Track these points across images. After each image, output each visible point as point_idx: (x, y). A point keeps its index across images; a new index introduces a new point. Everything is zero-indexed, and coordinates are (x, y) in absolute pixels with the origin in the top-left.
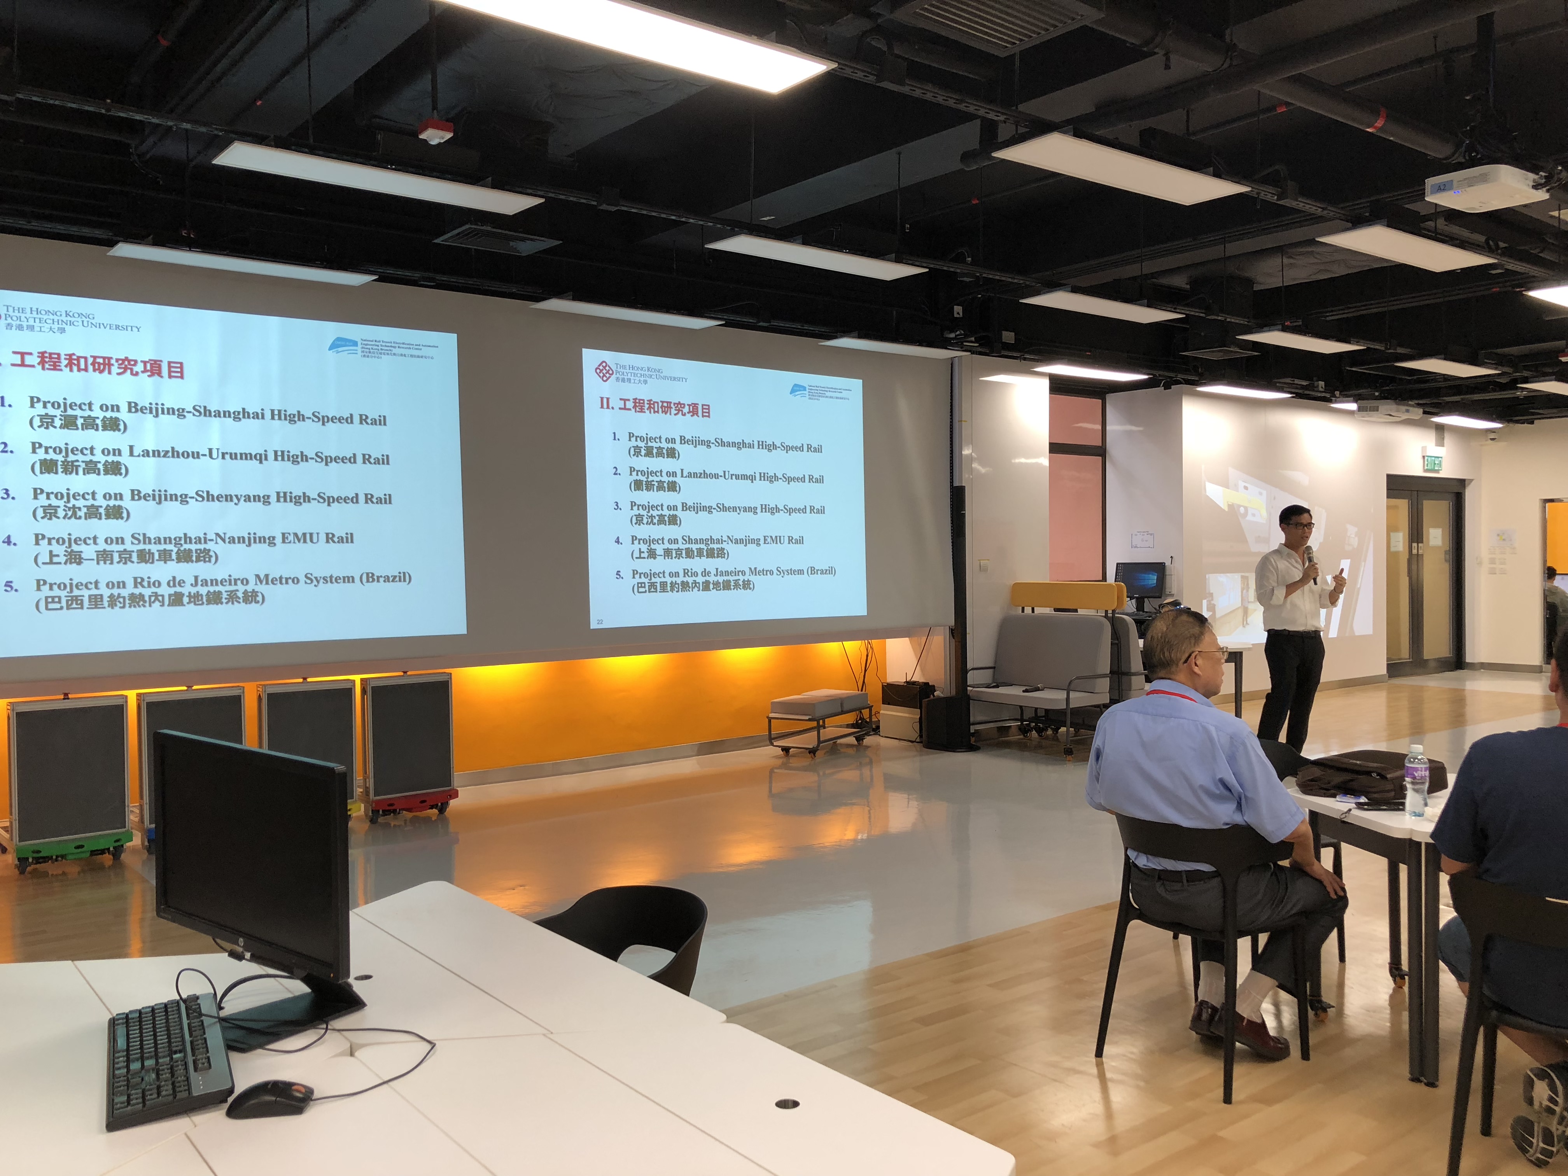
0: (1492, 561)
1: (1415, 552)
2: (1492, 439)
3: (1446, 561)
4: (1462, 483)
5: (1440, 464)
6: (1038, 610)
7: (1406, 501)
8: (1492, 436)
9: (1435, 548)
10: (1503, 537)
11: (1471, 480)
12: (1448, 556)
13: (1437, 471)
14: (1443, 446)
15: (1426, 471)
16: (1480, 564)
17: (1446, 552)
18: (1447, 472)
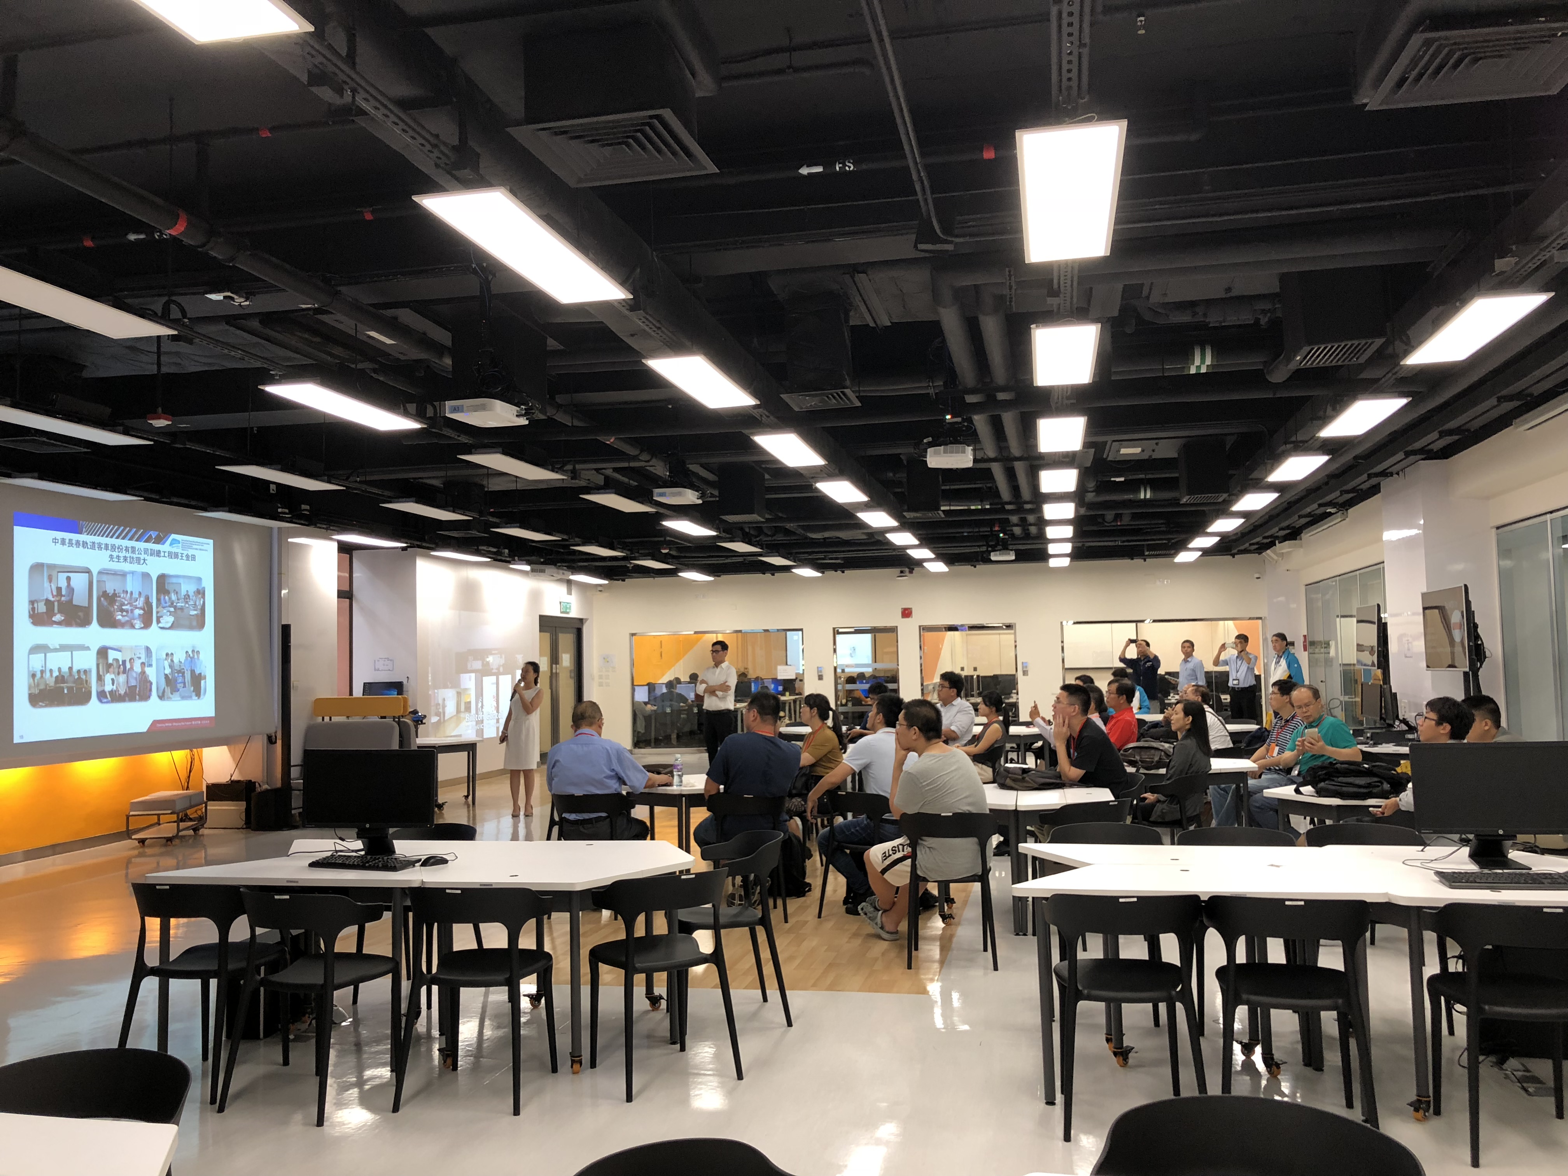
0: (601, 677)
1: (554, 671)
2: (601, 591)
3: (571, 677)
4: (581, 621)
5: (570, 608)
6: (334, 719)
7: (548, 634)
8: (600, 588)
9: (566, 668)
10: (606, 659)
11: (587, 620)
12: (573, 675)
13: (568, 613)
14: (571, 594)
15: (562, 612)
16: (593, 679)
17: (571, 671)
18: (574, 614)
